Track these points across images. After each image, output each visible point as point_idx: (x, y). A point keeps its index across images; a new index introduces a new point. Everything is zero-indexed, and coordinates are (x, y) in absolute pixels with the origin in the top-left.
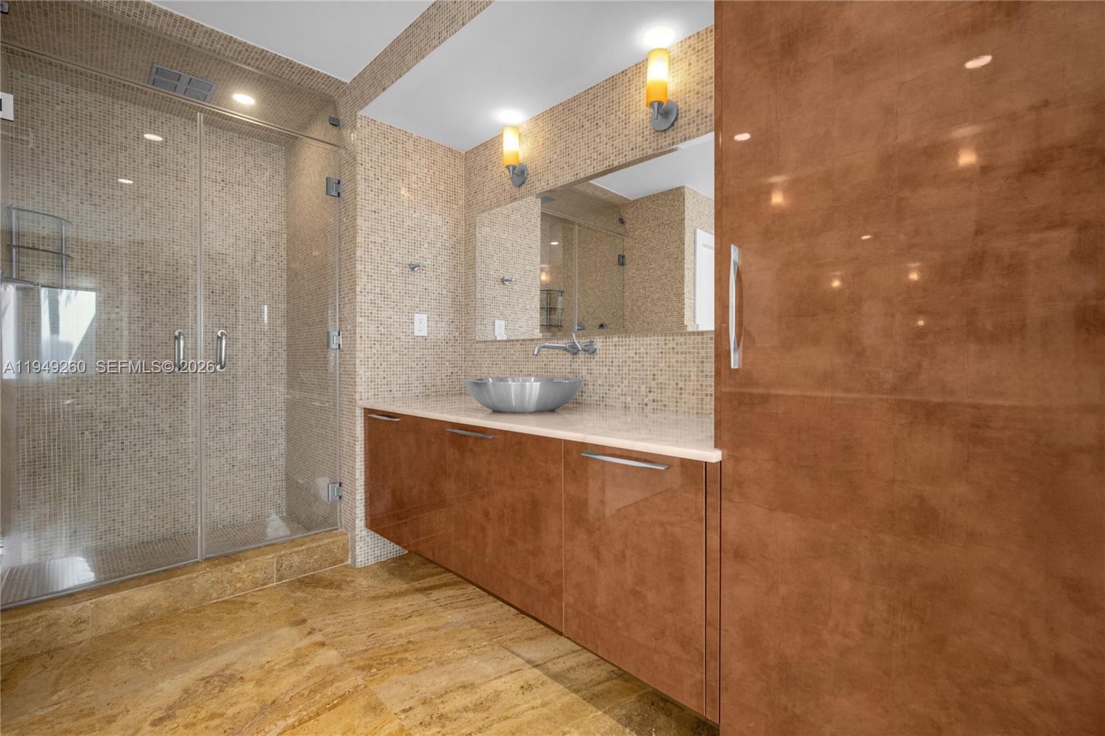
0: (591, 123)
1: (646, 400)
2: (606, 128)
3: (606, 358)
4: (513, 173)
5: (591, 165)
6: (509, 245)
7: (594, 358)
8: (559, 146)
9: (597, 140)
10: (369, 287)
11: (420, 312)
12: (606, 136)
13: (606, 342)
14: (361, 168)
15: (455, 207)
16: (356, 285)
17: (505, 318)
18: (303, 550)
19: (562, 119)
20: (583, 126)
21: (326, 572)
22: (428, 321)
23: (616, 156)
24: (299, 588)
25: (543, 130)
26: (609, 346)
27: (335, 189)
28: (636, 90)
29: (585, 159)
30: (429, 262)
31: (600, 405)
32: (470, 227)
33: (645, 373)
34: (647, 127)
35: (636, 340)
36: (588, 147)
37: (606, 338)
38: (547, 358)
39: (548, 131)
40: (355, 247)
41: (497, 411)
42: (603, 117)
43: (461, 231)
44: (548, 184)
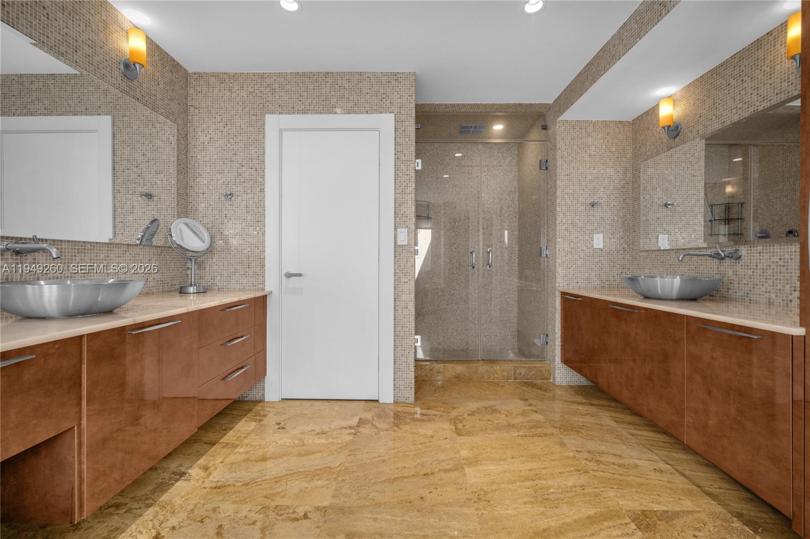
0: (737, 80)
1: (790, 297)
2: (752, 81)
3: (750, 262)
4: (668, 130)
5: (737, 113)
6: (672, 178)
7: (739, 263)
8: (708, 103)
9: (743, 92)
10: (564, 220)
11: (598, 233)
12: (751, 88)
13: (751, 250)
14: (560, 151)
15: (624, 159)
16: (556, 220)
17: (669, 233)
18: (526, 367)
19: (711, 82)
20: (729, 84)
21: (539, 382)
22: (604, 238)
23: (760, 102)
24: (525, 385)
25: (694, 94)
26: (754, 253)
27: (545, 165)
28: (781, 45)
29: (732, 110)
30: (604, 200)
31: (744, 299)
32: (636, 171)
33: (790, 275)
34: (792, 73)
35: (780, 248)
36: (734, 100)
37: (751, 247)
38: (698, 262)
39: (698, 94)
40: (556, 198)
41: (647, 298)
42: (749, 74)
43: (629, 175)
44: (698, 133)
